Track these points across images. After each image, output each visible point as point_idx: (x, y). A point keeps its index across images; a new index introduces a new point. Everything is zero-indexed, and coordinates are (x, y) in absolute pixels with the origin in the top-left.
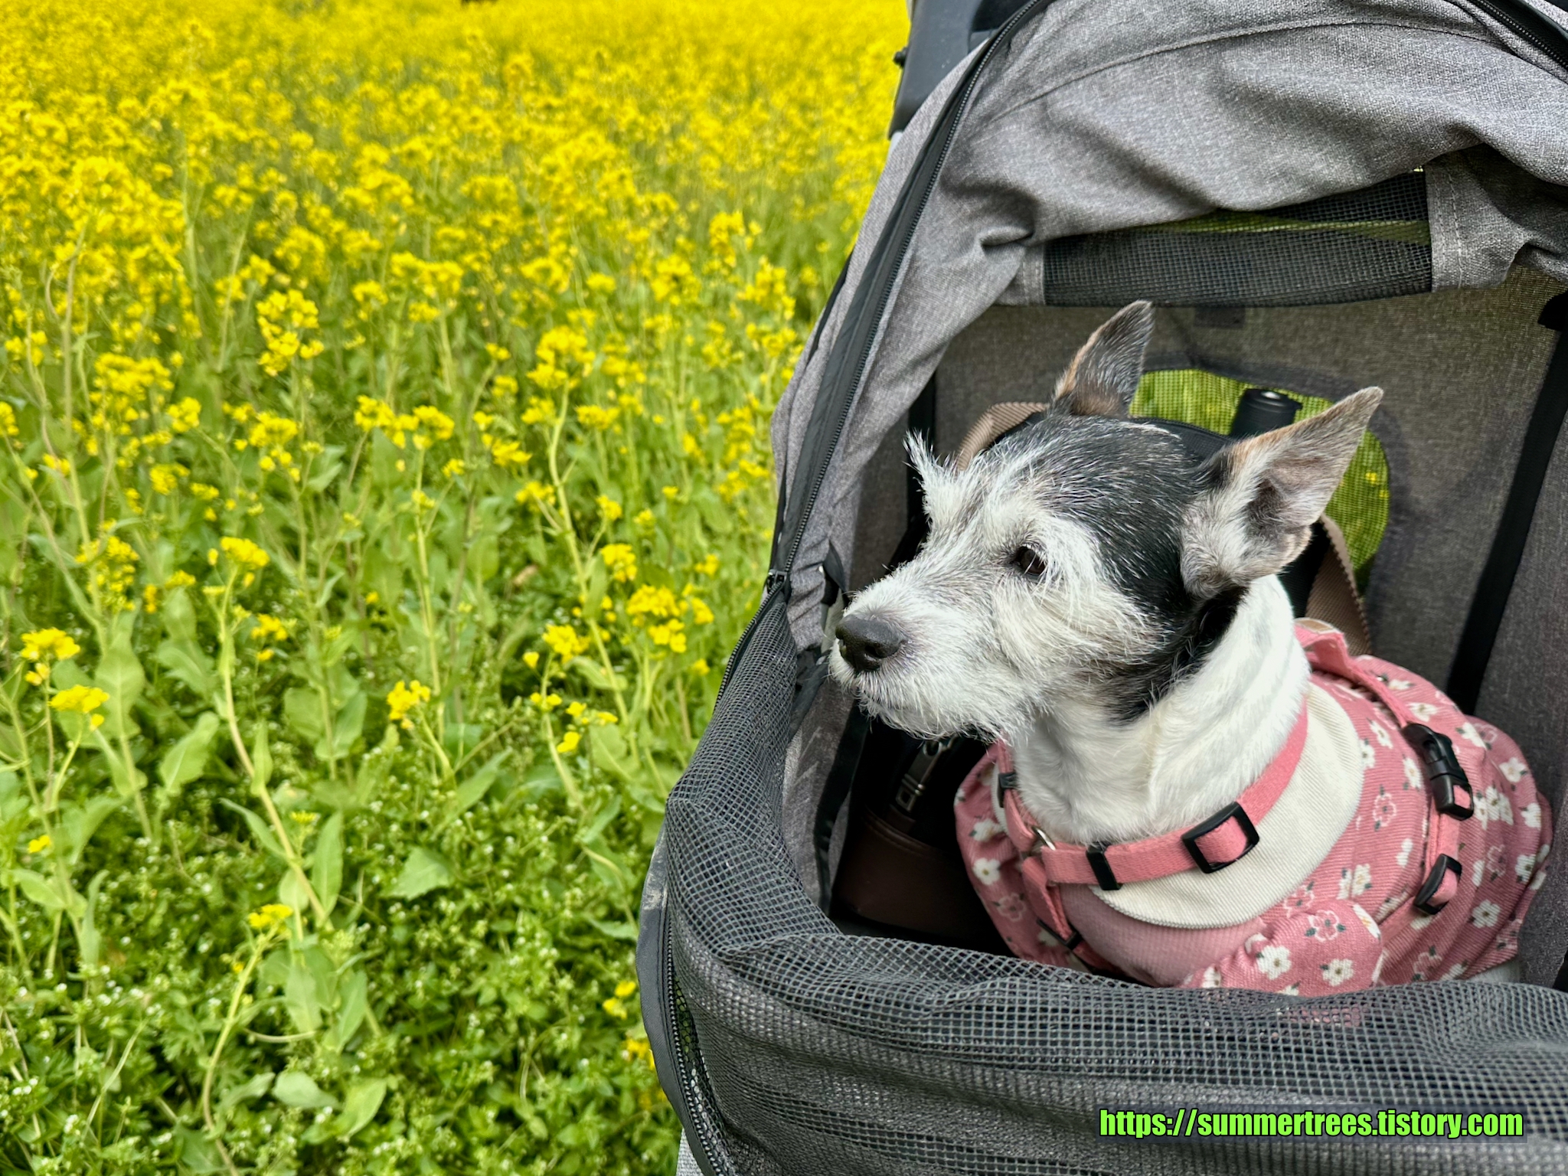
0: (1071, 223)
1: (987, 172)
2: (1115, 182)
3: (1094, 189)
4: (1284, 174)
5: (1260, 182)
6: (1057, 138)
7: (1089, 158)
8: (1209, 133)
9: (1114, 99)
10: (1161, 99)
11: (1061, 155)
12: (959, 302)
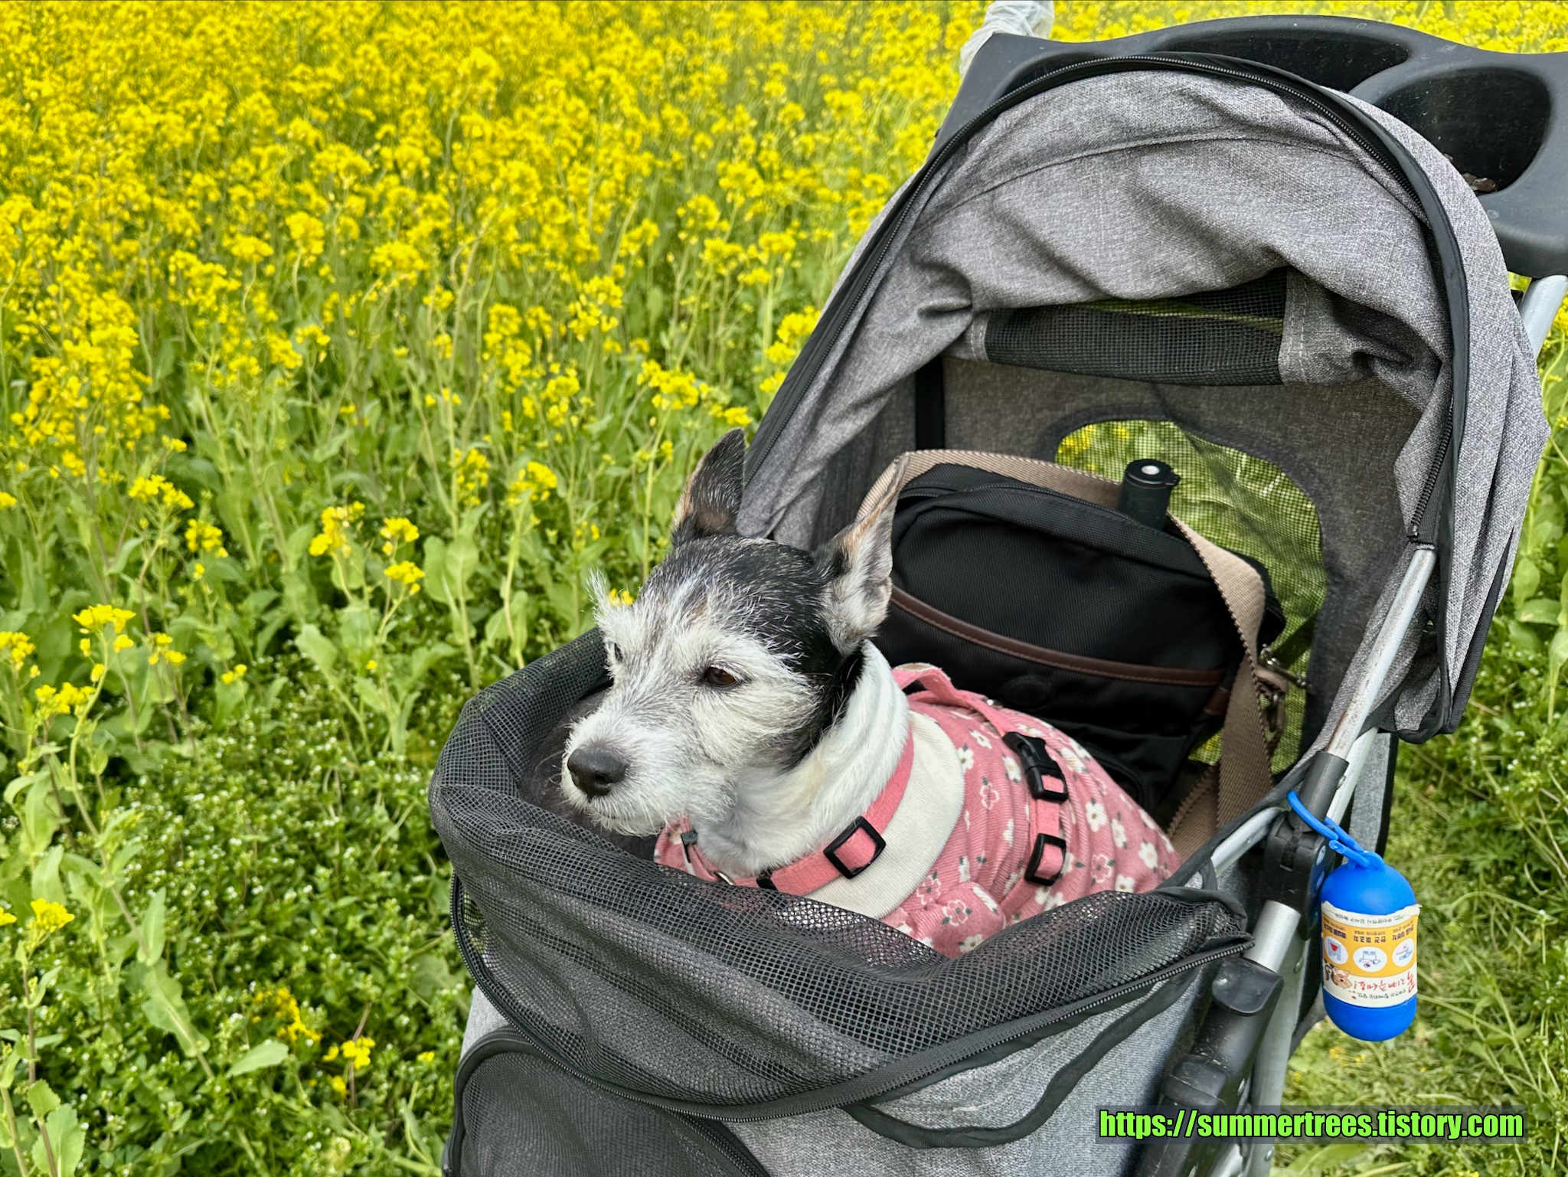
0: (995, 300)
1: (937, 254)
2: (1038, 267)
3: (1022, 271)
4: (1163, 271)
5: (1146, 276)
6: (997, 225)
7: (1019, 245)
8: (1119, 229)
9: (1047, 195)
10: (1086, 197)
11: (999, 241)
12: (895, 359)
